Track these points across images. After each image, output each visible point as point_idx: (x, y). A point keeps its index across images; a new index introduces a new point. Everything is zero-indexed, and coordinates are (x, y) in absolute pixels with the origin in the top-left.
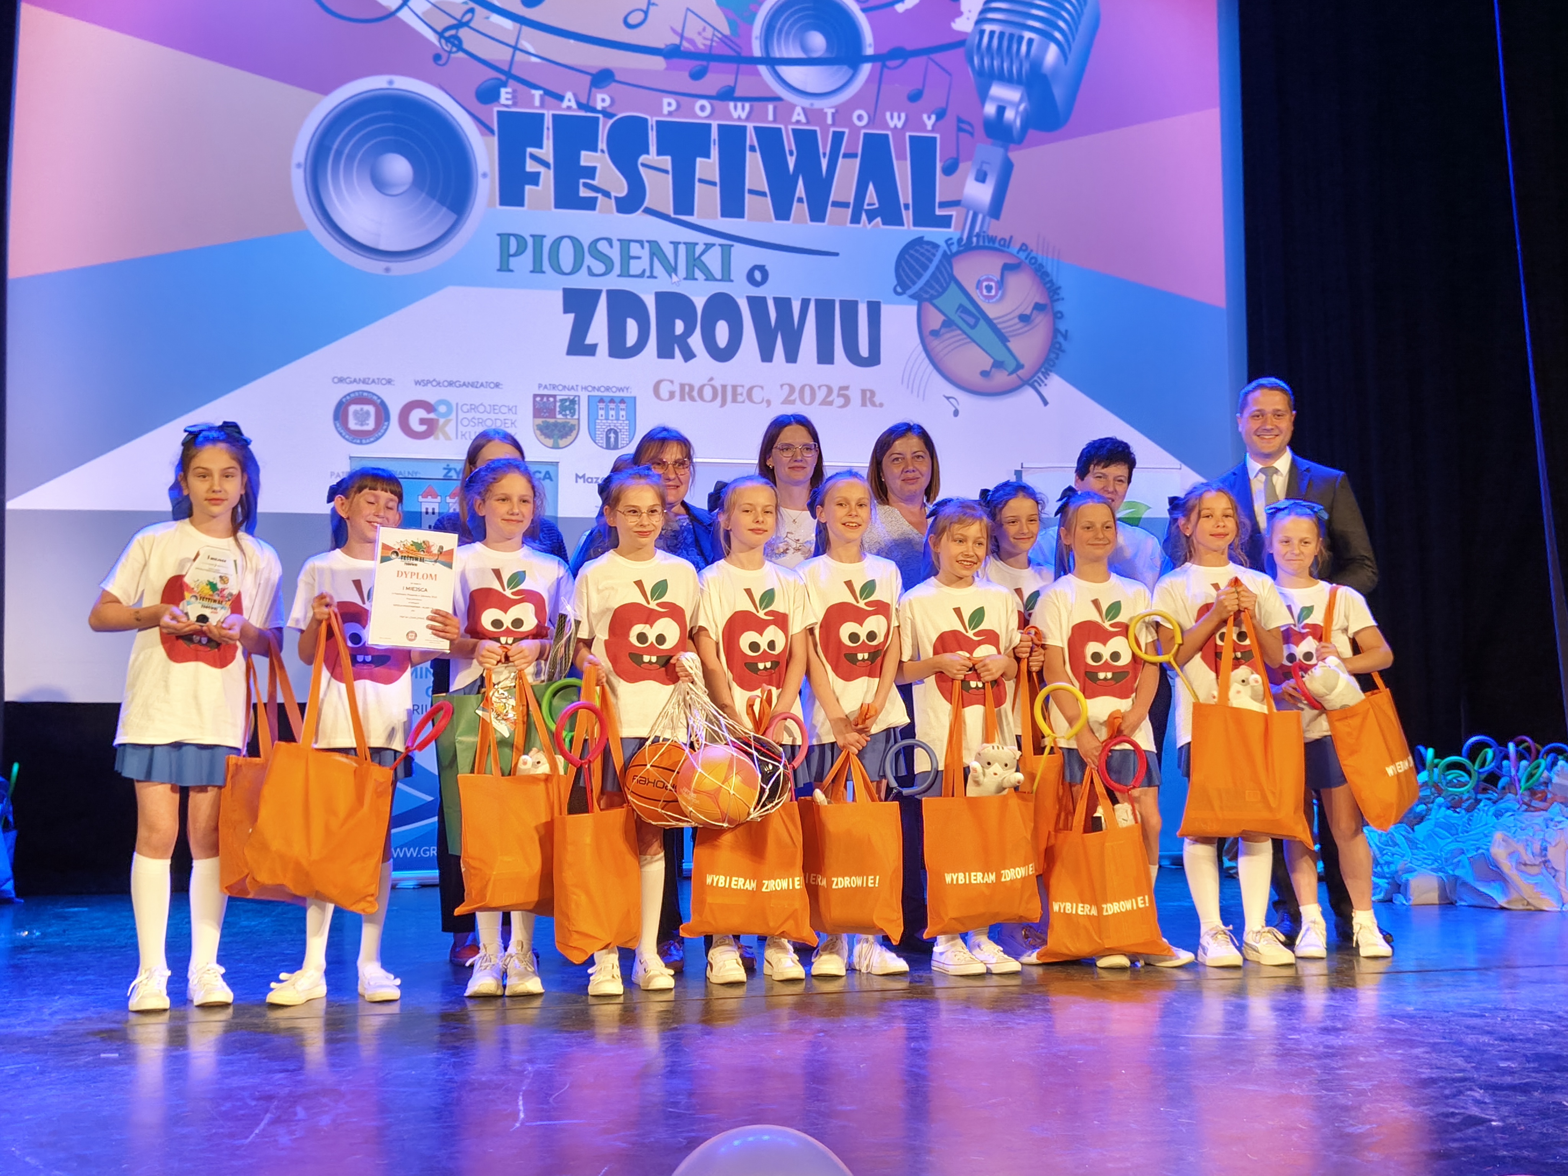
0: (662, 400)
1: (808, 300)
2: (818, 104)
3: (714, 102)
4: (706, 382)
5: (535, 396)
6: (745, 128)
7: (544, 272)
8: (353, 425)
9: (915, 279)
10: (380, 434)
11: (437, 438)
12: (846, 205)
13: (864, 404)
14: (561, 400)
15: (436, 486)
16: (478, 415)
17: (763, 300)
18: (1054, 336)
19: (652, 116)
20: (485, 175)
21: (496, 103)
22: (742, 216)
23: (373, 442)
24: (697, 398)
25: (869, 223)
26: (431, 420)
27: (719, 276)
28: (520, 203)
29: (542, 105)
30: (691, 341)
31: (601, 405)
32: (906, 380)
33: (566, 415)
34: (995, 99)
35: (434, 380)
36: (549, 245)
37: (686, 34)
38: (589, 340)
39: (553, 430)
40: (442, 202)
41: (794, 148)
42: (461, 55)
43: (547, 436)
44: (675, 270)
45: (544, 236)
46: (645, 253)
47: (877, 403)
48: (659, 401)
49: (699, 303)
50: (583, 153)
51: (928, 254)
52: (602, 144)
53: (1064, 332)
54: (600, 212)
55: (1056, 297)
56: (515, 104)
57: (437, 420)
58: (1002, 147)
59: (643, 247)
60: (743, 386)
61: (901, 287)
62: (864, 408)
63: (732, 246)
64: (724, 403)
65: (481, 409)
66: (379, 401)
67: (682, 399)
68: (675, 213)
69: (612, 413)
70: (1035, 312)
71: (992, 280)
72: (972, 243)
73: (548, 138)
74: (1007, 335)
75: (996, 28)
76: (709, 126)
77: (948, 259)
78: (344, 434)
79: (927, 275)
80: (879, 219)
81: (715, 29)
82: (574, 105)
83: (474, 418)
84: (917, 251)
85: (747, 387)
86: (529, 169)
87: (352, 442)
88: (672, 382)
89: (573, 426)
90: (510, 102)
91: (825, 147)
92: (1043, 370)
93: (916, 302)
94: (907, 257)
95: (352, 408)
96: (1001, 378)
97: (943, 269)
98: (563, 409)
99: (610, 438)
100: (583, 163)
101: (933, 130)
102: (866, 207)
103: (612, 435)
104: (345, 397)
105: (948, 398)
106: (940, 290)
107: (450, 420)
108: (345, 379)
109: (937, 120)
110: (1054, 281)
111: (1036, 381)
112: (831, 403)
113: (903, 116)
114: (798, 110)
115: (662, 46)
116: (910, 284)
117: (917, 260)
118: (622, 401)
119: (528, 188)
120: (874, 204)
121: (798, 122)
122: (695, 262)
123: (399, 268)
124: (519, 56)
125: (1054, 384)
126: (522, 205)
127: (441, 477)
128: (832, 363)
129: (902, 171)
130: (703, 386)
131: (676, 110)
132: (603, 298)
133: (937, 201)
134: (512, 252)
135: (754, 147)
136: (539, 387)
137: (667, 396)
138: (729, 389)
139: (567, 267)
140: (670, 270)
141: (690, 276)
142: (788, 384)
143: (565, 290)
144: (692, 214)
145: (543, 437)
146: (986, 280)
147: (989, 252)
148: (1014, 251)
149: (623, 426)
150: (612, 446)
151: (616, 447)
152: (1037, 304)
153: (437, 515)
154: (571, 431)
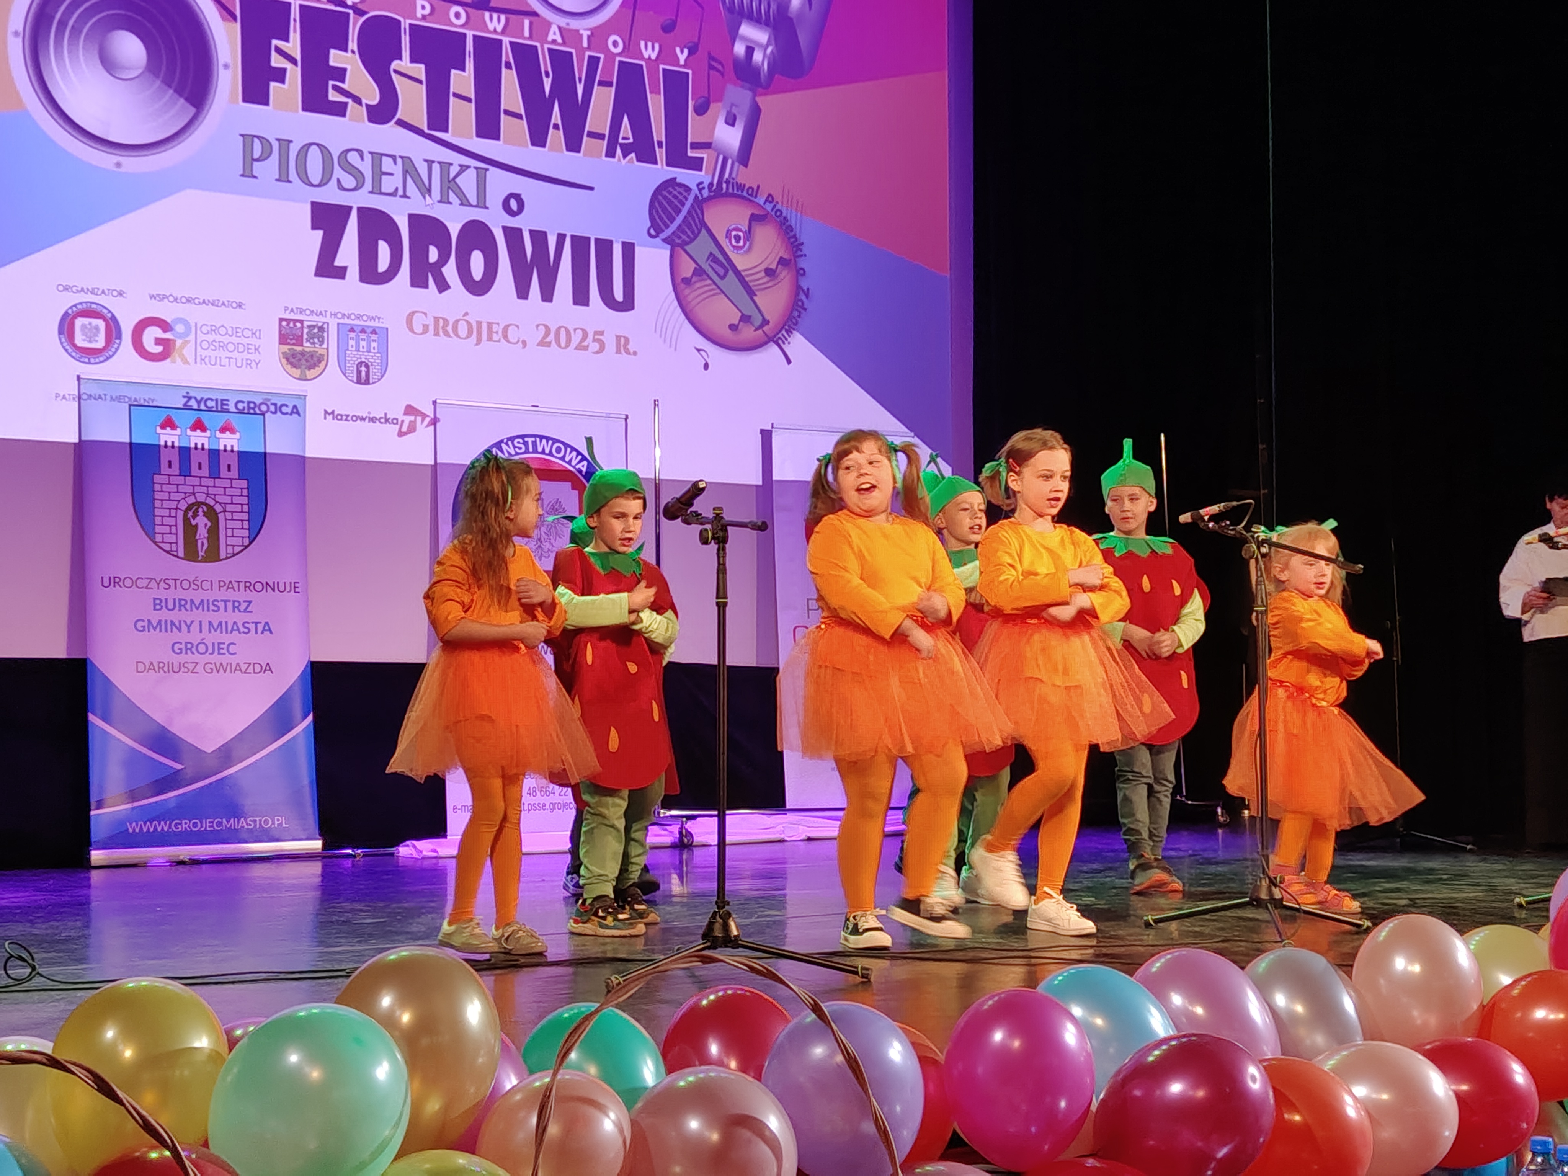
0: (415, 333)
1: (565, 236)
2: (575, 24)
3: (469, 10)
4: (460, 317)
5: (281, 320)
6: (501, 41)
7: (289, 182)
8: (80, 341)
9: (668, 222)
10: (111, 353)
11: (173, 361)
12: (601, 137)
13: (618, 352)
14: (309, 327)
15: (176, 416)
16: (218, 338)
17: (520, 231)
18: (797, 294)
19: (405, 18)
20: (226, 66)
22: (498, 138)
23: (103, 361)
24: (452, 334)
25: (625, 157)
26: (168, 340)
27: (474, 203)
30: (444, 270)
31: (352, 335)
32: (658, 330)
33: (314, 343)
34: (744, 39)
35: (171, 295)
36: (296, 153)
38: (338, 263)
39: (300, 360)
40: (179, 92)
41: (550, 70)
43: (294, 365)
44: (429, 191)
45: (291, 141)
46: (398, 170)
47: (632, 352)
48: (410, 333)
49: (454, 230)
50: (333, 52)
51: (681, 197)
52: (353, 44)
53: (805, 288)
54: (350, 120)
55: (799, 253)
57: (174, 341)
58: (750, 90)
59: (395, 163)
60: (498, 324)
61: (654, 230)
62: (619, 355)
63: (487, 170)
64: (479, 342)
65: (222, 331)
66: (109, 315)
67: (437, 334)
68: (429, 128)
69: (363, 343)
70: (780, 266)
71: (740, 230)
72: (722, 189)
73: (295, 31)
74: (753, 288)
77: (700, 203)
78: (70, 350)
79: (679, 220)
80: (633, 155)
83: (214, 341)
84: (670, 193)
85: (502, 326)
86: (274, 64)
87: (78, 361)
88: (425, 314)
89: (322, 356)
91: (580, 72)
92: (787, 327)
93: (669, 247)
94: (660, 198)
95: (79, 322)
96: (748, 333)
97: (695, 215)
98: (311, 337)
99: (361, 372)
100: (332, 63)
101: (685, 66)
102: (620, 141)
103: (363, 369)
104: (71, 308)
105: (699, 350)
106: (692, 236)
107: (188, 342)
108: (71, 288)
109: (690, 54)
110: (798, 236)
111: (780, 338)
112: (586, 348)
113: (657, 46)
114: (554, 28)
116: (664, 228)
117: (670, 202)
118: (374, 332)
119: (273, 85)
120: (628, 139)
121: (554, 42)
122: (450, 184)
123: (132, 164)
125: (798, 344)
126: (266, 103)
127: (181, 406)
128: (587, 304)
129: (656, 105)
130: (458, 321)
131: (431, 14)
132: (354, 216)
133: (689, 141)
134: (256, 156)
135: (510, 64)
136: (285, 310)
137: (421, 331)
138: (485, 327)
139: (316, 178)
140: (425, 190)
141: (445, 199)
142: (544, 325)
143: (313, 203)
144: (446, 130)
145: (289, 366)
146: (734, 229)
147: (739, 200)
148: (761, 202)
149: (374, 359)
150: (363, 381)
151: (367, 382)
152: (781, 258)
153: (177, 450)
154: (320, 361)
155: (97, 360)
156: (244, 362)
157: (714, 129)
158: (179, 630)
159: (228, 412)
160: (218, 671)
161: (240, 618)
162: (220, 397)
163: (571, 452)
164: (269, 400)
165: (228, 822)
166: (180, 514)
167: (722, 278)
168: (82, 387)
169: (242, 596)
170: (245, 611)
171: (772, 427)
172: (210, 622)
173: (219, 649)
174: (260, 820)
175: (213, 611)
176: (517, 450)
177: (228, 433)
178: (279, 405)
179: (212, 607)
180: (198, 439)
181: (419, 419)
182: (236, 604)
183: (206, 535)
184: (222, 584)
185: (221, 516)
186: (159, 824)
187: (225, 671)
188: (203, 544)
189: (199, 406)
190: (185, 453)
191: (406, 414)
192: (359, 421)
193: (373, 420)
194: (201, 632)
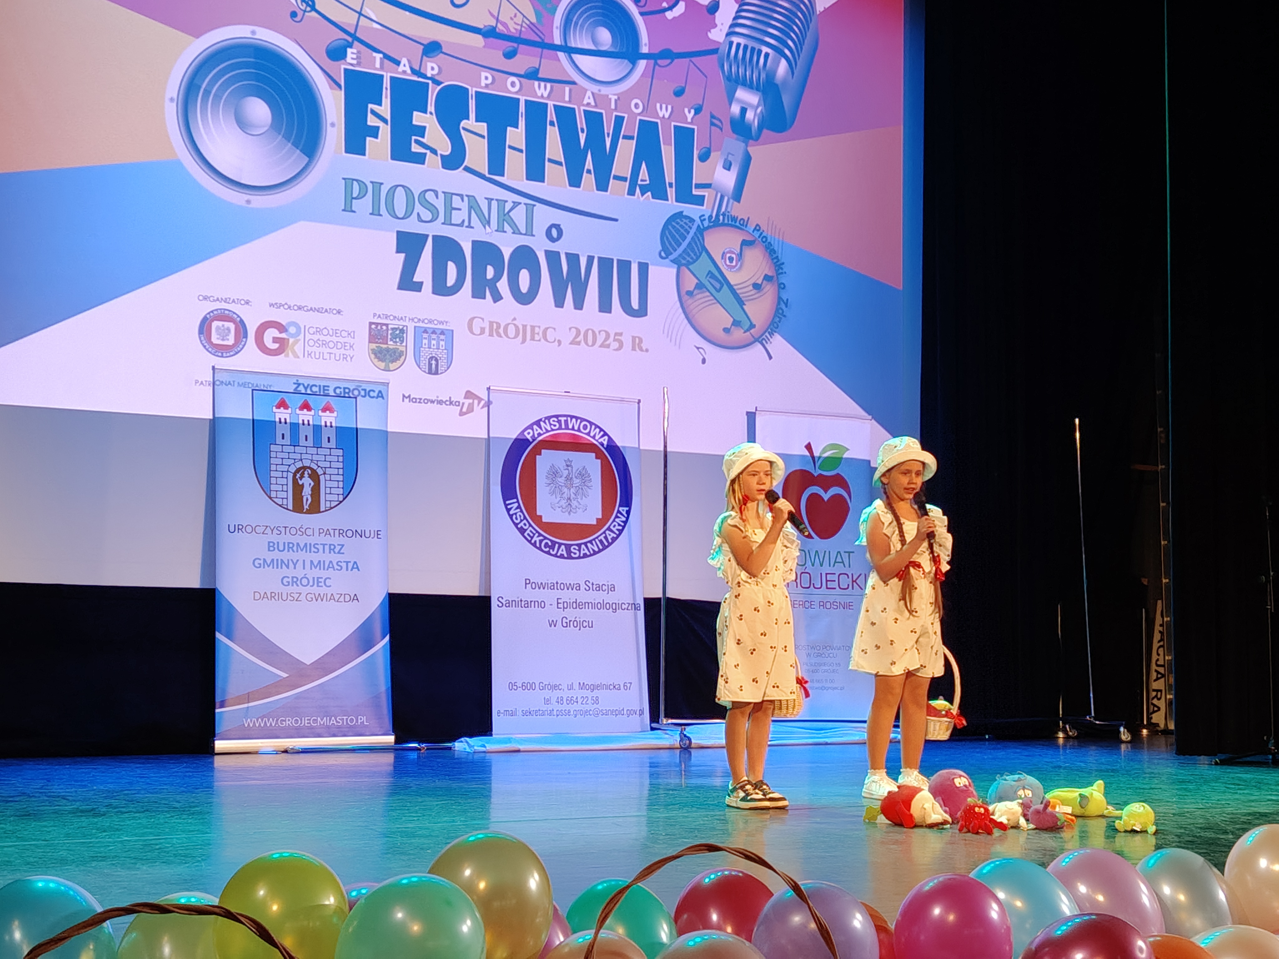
0: (474, 334)
1: (593, 257)
2: (605, 90)
3: (522, 80)
4: (510, 322)
5: (371, 324)
6: (547, 104)
7: (381, 215)
8: (215, 339)
9: (676, 247)
10: (239, 349)
11: (287, 356)
12: (624, 179)
13: (634, 349)
14: (392, 329)
15: (288, 399)
16: (322, 338)
17: (558, 254)
18: (779, 303)
19: (472, 87)
20: (333, 125)
21: (343, 61)
22: (543, 181)
23: (232, 355)
24: (503, 335)
25: (642, 195)
26: (284, 339)
27: (524, 232)
28: (362, 152)
29: (382, 68)
31: (425, 335)
32: (666, 332)
33: (396, 342)
34: (739, 101)
35: (286, 304)
36: (386, 191)
37: (500, 18)
38: (416, 278)
39: (385, 355)
40: (296, 145)
41: (584, 127)
42: (313, 14)
43: (380, 360)
44: (489, 223)
45: (382, 184)
46: (464, 206)
47: (644, 348)
48: (471, 335)
49: (507, 253)
50: (415, 113)
51: (687, 227)
52: (431, 108)
53: (785, 301)
54: (429, 166)
55: (781, 271)
56: (359, 64)
57: (288, 339)
58: (743, 142)
59: (463, 200)
61: (665, 253)
62: (634, 352)
63: (534, 205)
64: (524, 341)
65: (325, 332)
66: (238, 319)
67: (491, 335)
68: (489, 173)
69: (434, 342)
70: (764, 282)
71: (734, 253)
72: (719, 220)
73: (386, 97)
74: (743, 299)
75: (742, 41)
76: (519, 99)
77: (701, 231)
78: (207, 347)
79: (684, 245)
80: (649, 193)
81: (524, 16)
82: (409, 71)
83: (319, 340)
84: (678, 223)
85: (542, 329)
86: (369, 123)
87: (214, 355)
88: (483, 319)
89: (402, 352)
90: (355, 62)
91: (609, 129)
92: (770, 330)
93: (676, 266)
94: (670, 227)
95: (215, 324)
96: (738, 334)
97: (697, 240)
98: (394, 337)
99: (431, 364)
100: (414, 123)
101: (691, 123)
102: (639, 182)
103: (433, 362)
104: (209, 313)
105: (698, 348)
106: (695, 258)
107: (299, 340)
108: (209, 298)
109: (696, 114)
110: (780, 258)
111: (764, 339)
112: (608, 346)
113: (670, 107)
114: (589, 94)
115: (481, 26)
116: (672, 251)
117: (677, 231)
118: (442, 333)
119: (369, 139)
120: (646, 181)
121: (588, 104)
122: (505, 217)
123: (259, 201)
124: (363, 21)
125: (778, 343)
126: (364, 154)
127: (292, 391)
128: (610, 312)
129: (668, 154)
130: (509, 324)
131: (492, 83)
132: (430, 242)
133: (694, 182)
134: (355, 195)
135: (553, 122)
136: (374, 316)
137: (479, 333)
138: (529, 329)
139: (400, 213)
140: (485, 222)
141: (501, 229)
142: (576, 328)
143: (398, 233)
144: (503, 175)
145: (376, 360)
146: (728, 252)
147: (732, 229)
148: (751, 232)
149: (442, 354)
150: (433, 372)
151: (436, 373)
152: (766, 275)
153: (288, 425)
154: (400, 357)
155: (228, 355)
156: (342, 356)
157: (714, 173)
158: (288, 567)
159: (328, 395)
160: (317, 600)
161: (335, 558)
162: (322, 384)
163: (595, 429)
164: (360, 386)
165: (322, 720)
166: (290, 476)
167: (718, 291)
168: (216, 375)
169: (337, 540)
170: (339, 553)
171: (756, 410)
172: (312, 562)
173: (318, 582)
174: (347, 719)
175: (314, 552)
176: (552, 427)
177: (328, 412)
178: (368, 390)
179: (313, 549)
180: (305, 416)
181: (476, 402)
182: (332, 547)
183: (310, 493)
184: (321, 531)
185: (322, 477)
186: (269, 720)
187: (322, 600)
188: (307, 500)
189: (306, 391)
190: (295, 427)
191: (465, 398)
192: (429, 403)
193: (440, 402)
194: (304, 568)
